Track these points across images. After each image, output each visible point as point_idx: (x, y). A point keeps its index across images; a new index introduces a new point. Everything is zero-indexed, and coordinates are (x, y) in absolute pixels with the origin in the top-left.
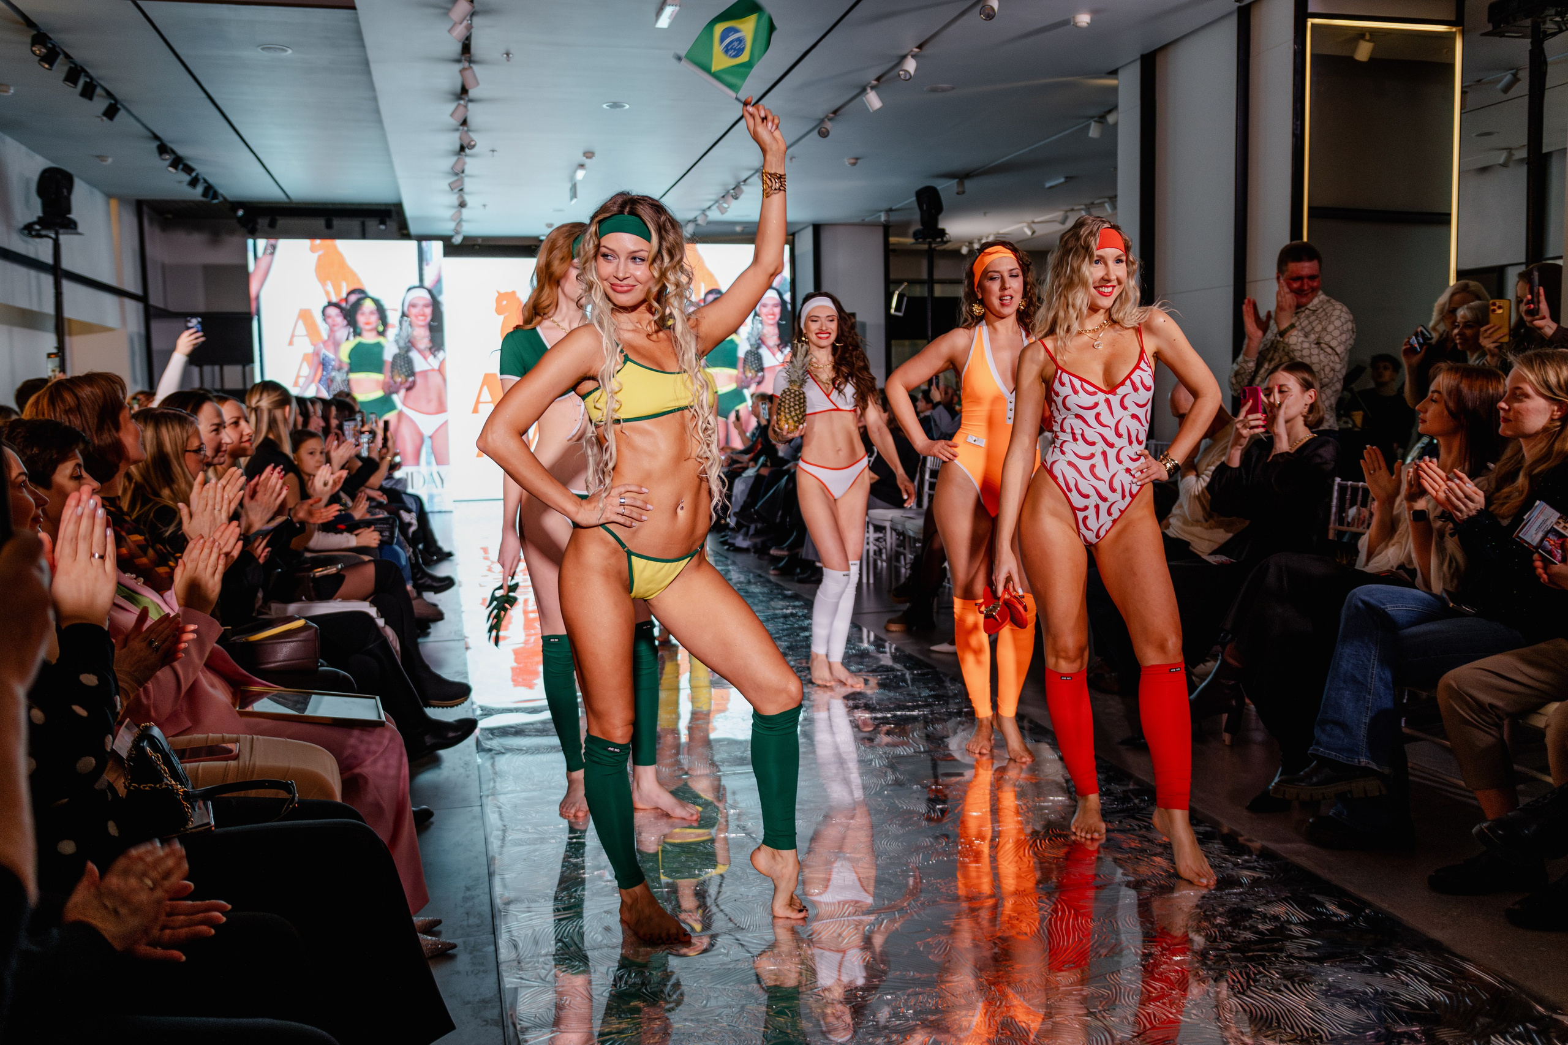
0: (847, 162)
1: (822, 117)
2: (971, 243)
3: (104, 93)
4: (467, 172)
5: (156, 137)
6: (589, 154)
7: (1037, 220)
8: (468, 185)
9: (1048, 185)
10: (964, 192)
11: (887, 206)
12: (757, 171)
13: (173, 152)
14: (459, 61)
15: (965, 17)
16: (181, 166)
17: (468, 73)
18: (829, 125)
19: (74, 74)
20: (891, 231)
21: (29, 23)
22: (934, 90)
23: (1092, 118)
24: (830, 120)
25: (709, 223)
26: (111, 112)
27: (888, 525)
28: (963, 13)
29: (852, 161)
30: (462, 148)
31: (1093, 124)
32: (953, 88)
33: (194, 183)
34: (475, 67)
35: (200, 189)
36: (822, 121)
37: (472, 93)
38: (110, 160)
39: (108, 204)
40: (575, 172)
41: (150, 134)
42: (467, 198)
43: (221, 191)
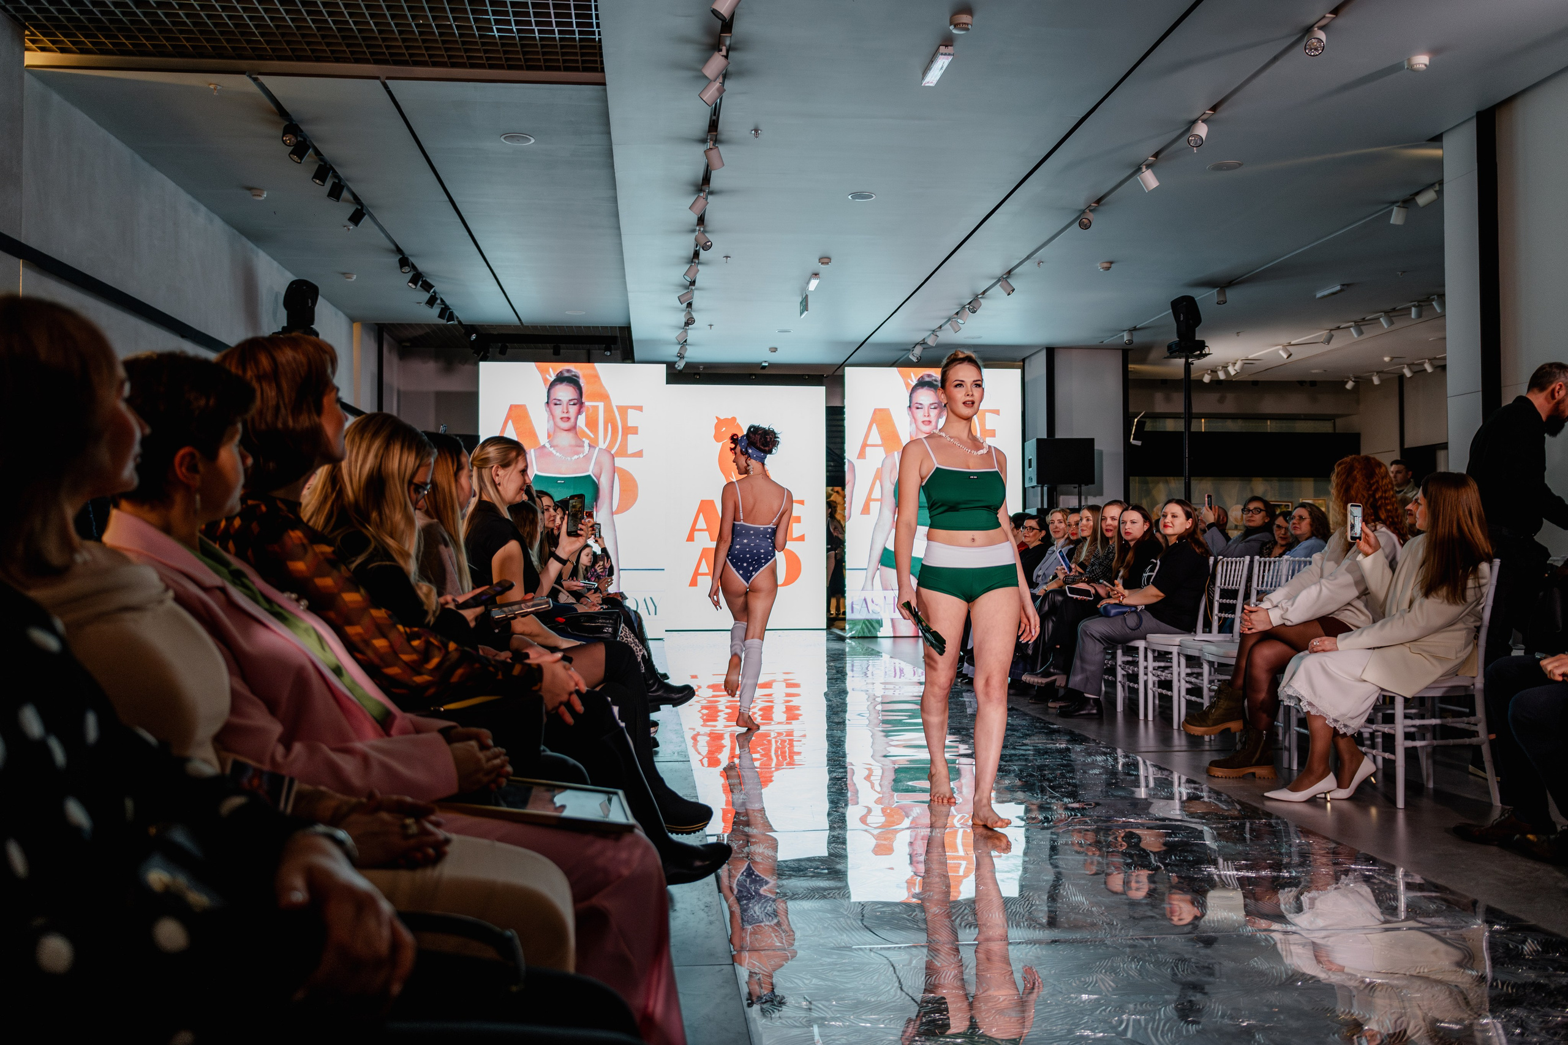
0: (1099, 266)
1: (1083, 207)
2: (1214, 371)
3: (351, 198)
4: (697, 284)
5: (399, 250)
6: (825, 260)
7: (1293, 342)
8: (698, 300)
9: (1319, 295)
10: (1225, 302)
11: (1130, 325)
12: (999, 280)
13: (414, 267)
14: (704, 141)
15: (1278, 63)
16: (420, 283)
17: (713, 153)
18: (1091, 216)
19: (324, 171)
20: (1130, 355)
21: (282, 112)
22: (1219, 168)
23: (1394, 203)
24: (1090, 211)
25: (940, 346)
26: (356, 218)
27: (1175, 650)
28: (1275, 59)
29: (1106, 265)
30: (696, 254)
31: (1395, 208)
32: (1240, 165)
33: (431, 302)
34: (721, 148)
35: (436, 311)
36: (1084, 212)
37: (716, 182)
38: (355, 277)
39: (351, 327)
40: (808, 283)
41: (393, 247)
42: (694, 315)
43: (456, 313)
